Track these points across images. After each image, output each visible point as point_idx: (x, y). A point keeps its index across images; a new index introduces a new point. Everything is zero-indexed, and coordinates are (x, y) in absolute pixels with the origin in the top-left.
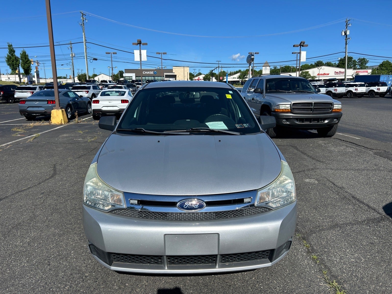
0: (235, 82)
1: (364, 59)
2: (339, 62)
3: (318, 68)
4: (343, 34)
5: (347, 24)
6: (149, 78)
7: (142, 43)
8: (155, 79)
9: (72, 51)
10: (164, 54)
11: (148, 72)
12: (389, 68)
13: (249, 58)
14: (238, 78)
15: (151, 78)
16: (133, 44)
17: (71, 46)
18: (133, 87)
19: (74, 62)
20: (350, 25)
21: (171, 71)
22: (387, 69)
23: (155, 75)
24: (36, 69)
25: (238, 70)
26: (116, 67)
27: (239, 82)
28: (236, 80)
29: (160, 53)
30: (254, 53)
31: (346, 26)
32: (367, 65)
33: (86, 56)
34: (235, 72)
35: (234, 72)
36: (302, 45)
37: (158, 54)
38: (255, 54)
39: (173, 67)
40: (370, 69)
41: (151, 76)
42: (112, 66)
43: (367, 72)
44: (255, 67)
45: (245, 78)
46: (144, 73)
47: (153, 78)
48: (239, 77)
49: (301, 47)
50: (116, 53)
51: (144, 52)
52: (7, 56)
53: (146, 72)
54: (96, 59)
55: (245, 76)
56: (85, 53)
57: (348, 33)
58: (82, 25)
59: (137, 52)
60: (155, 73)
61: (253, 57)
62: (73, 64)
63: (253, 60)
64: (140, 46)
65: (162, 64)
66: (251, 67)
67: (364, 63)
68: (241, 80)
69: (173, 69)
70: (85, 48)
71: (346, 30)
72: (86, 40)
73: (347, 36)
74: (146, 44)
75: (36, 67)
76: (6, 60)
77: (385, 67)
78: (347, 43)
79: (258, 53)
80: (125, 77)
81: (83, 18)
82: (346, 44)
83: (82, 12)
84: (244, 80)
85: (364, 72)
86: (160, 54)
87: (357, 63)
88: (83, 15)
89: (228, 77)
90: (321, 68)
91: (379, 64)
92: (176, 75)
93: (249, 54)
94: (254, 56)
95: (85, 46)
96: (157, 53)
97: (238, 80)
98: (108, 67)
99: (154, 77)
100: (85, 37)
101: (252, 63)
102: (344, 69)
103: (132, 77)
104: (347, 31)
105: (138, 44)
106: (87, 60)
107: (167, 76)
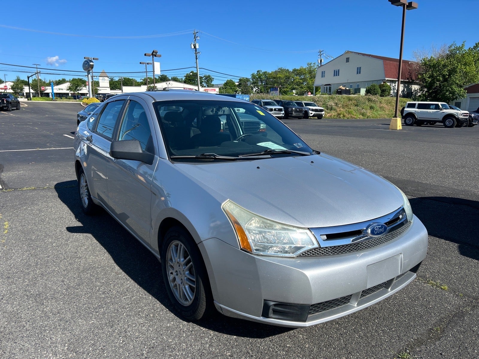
0: (63, 95)
1: (209, 76)
2: (186, 78)
3: (166, 83)
4: (193, 47)
5: (195, 36)
12: (232, 87)
13: (87, 64)
14: (68, 90)
20: (198, 38)
22: (231, 88)
25: (62, 78)
27: (69, 94)
28: (65, 91)
30: (91, 58)
31: (194, 38)
32: (213, 83)
34: (57, 81)
35: (55, 81)
36: (154, 54)
38: (93, 59)
40: (217, 87)
43: (215, 90)
44: (94, 76)
45: (78, 90)
48: (70, 89)
49: (153, 57)
55: (78, 88)
57: (197, 47)
61: (91, 63)
63: (92, 67)
66: (91, 76)
67: (210, 81)
68: (72, 92)
71: (195, 43)
73: (197, 49)
77: (229, 86)
78: (197, 57)
79: (97, 59)
82: (197, 59)
84: (77, 92)
85: (212, 90)
87: (203, 80)
89: (54, 88)
90: (169, 83)
91: (223, 83)
93: (85, 58)
94: (93, 63)
97: (68, 92)
101: (91, 71)
102: (197, 87)
104: (196, 45)
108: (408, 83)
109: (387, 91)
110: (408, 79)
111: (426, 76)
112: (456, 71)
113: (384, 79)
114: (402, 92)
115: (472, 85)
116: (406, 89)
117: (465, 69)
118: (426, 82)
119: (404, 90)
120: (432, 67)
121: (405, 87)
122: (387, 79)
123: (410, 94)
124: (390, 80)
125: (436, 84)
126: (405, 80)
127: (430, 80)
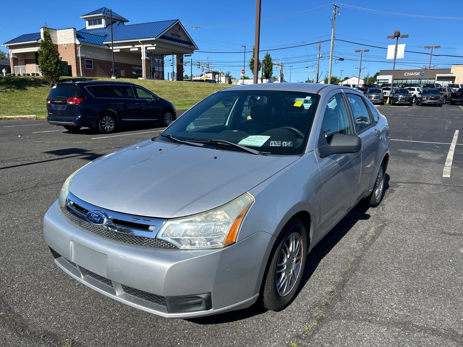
6: (412, 81)
7: (401, 35)
8: (421, 82)
9: (320, 51)
10: (436, 47)
11: (412, 73)
15: (415, 81)
16: (389, 37)
17: (320, 45)
18: (377, 92)
19: (320, 64)
21: (448, 71)
23: (422, 77)
24: (281, 72)
26: (365, 68)
29: (431, 47)
33: (332, 56)
37: (427, 49)
39: (452, 66)
41: (416, 79)
42: (360, 67)
46: (406, 74)
47: (418, 81)
50: (368, 51)
51: (402, 48)
52: (250, 60)
53: (409, 73)
54: (342, 59)
56: (331, 52)
58: (333, 19)
59: (391, 48)
60: (423, 75)
62: (318, 66)
64: (397, 39)
65: (431, 61)
69: (452, 68)
70: (332, 46)
72: (335, 37)
74: (407, 36)
75: (281, 71)
76: (250, 64)
80: (379, 80)
81: (336, 11)
83: (335, 5)
86: (431, 49)
88: (336, 8)
92: (455, 77)
95: (332, 44)
96: (426, 47)
98: (356, 68)
99: (419, 79)
100: (334, 34)
103: (388, 80)
105: (395, 37)
106: (332, 61)
107: (440, 79)
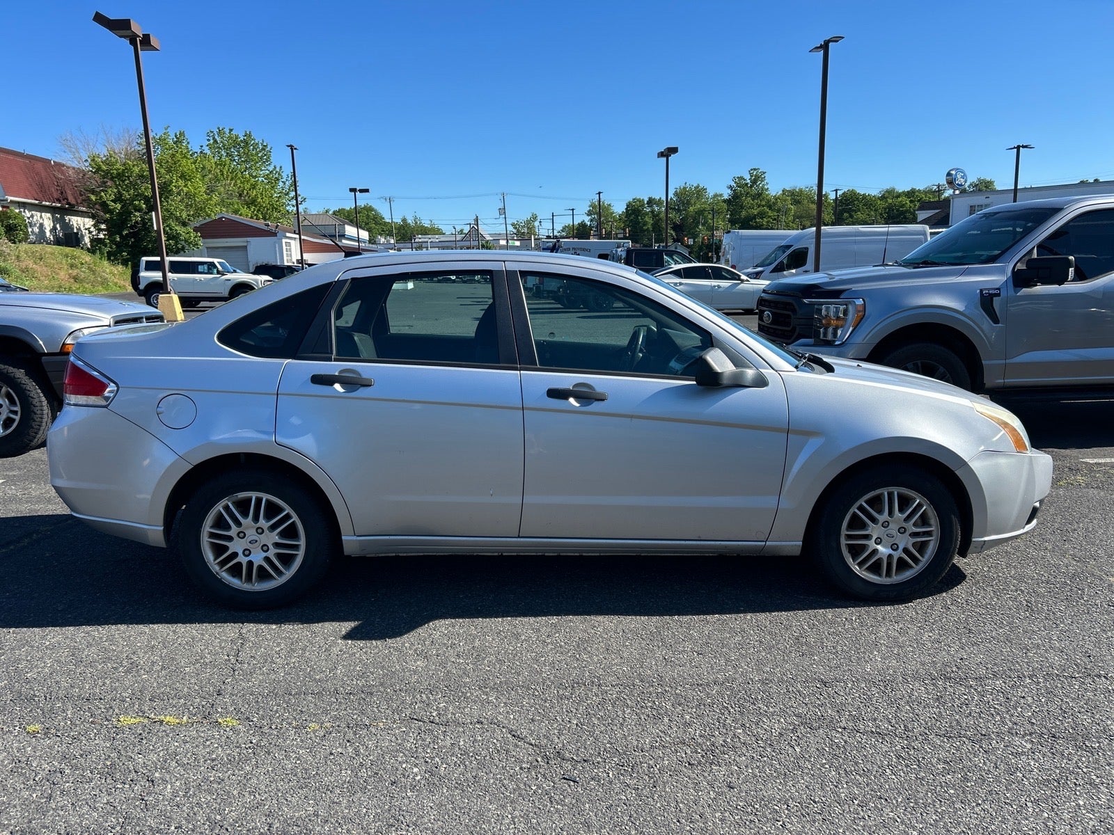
108: (62, 211)
109: (21, 230)
110: (59, 201)
111: (108, 196)
112: (170, 191)
113: (2, 198)
114: (51, 231)
115: (205, 221)
116: (58, 226)
117: (185, 186)
118: (111, 212)
119: (54, 228)
120: (116, 178)
121: (55, 220)
122: (10, 198)
123: (73, 237)
124: (18, 203)
125: (135, 216)
126: (54, 204)
127: (119, 206)
